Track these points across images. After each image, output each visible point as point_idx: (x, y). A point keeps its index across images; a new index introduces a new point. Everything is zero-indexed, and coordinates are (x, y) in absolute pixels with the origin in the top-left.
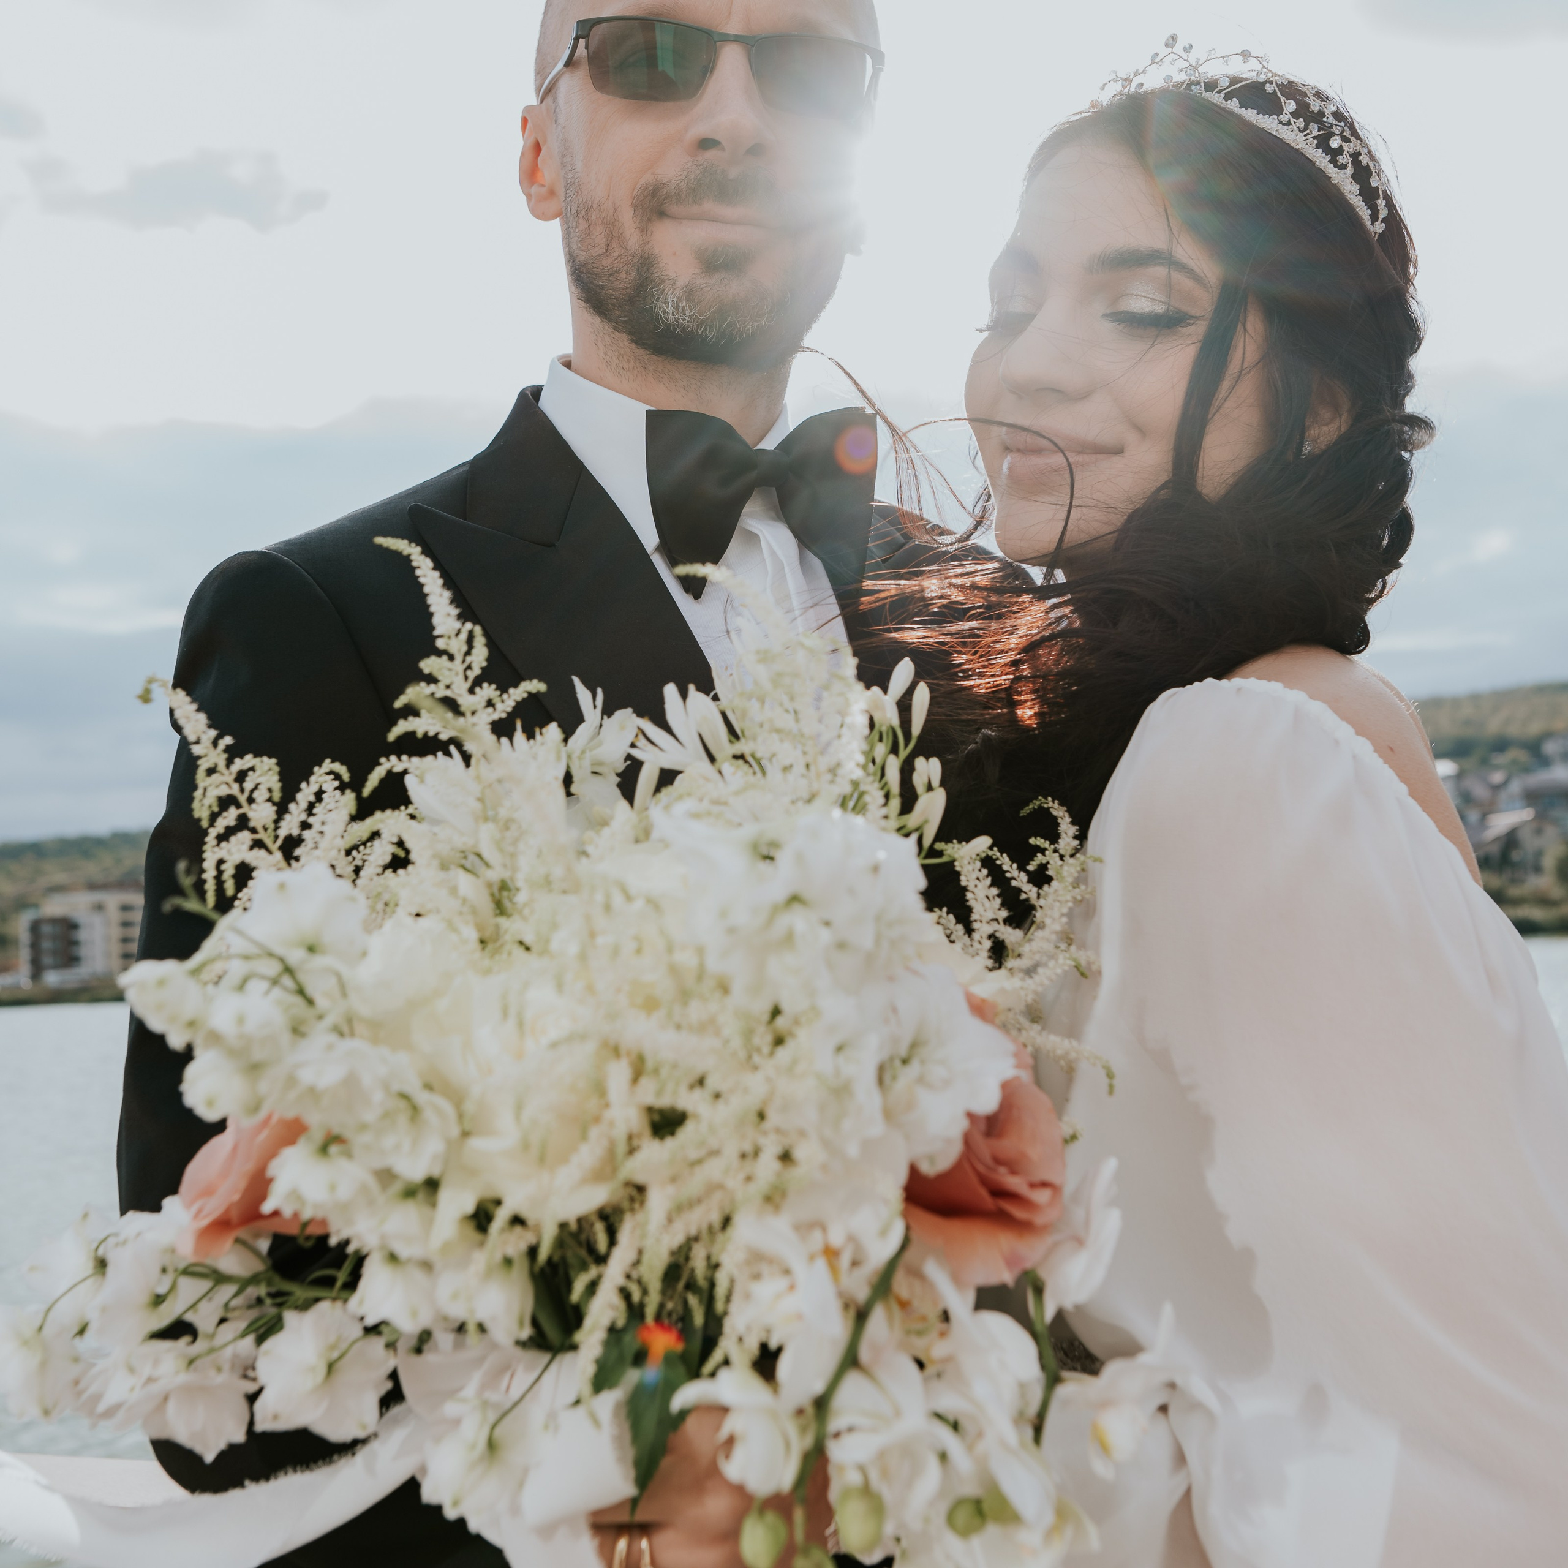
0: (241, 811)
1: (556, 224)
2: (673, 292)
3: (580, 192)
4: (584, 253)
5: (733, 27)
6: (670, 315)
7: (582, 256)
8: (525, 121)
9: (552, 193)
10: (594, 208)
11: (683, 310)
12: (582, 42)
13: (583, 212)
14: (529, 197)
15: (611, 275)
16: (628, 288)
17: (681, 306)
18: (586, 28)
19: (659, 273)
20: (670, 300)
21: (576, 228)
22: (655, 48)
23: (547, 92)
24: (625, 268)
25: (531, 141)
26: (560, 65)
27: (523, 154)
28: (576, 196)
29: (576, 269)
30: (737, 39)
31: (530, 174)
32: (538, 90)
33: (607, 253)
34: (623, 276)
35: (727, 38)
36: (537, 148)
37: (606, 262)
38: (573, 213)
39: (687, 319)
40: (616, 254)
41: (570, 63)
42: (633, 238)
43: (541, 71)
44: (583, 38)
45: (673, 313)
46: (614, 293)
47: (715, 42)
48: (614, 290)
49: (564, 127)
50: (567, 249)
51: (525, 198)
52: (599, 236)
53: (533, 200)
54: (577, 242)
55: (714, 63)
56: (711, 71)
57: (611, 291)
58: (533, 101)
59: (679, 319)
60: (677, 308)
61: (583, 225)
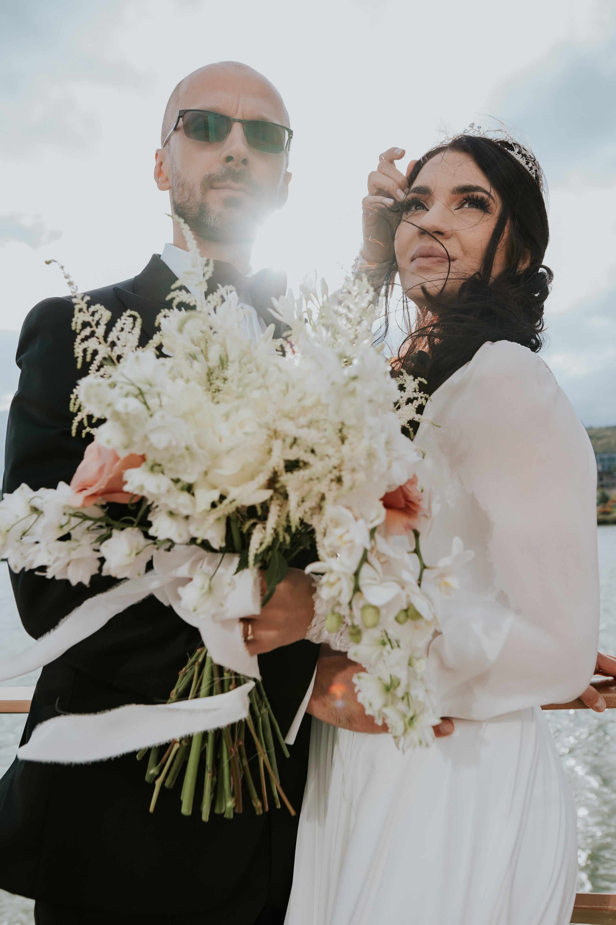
0: (92, 329)
1: (168, 192)
2: (213, 215)
3: (179, 177)
4: (180, 200)
5: (238, 117)
6: (212, 224)
7: (179, 201)
8: (157, 155)
9: (167, 179)
10: (186, 184)
11: (217, 221)
12: (181, 119)
13: (181, 185)
14: (158, 182)
15: (189, 209)
16: (195, 214)
17: (216, 220)
18: (182, 114)
19: (208, 209)
20: (212, 218)
21: (178, 191)
22: (208, 123)
23: (166, 143)
24: (194, 207)
25: (159, 162)
26: (172, 130)
27: (156, 167)
28: (178, 179)
29: (176, 207)
30: (240, 121)
31: (159, 173)
32: (162, 142)
33: (189, 200)
34: (194, 210)
35: (235, 121)
36: (161, 164)
37: (188, 204)
38: (176, 185)
39: (218, 225)
40: (191, 201)
41: (176, 129)
42: (198, 196)
43: (164, 134)
44: (181, 117)
45: (213, 223)
46: (190, 216)
47: (231, 122)
48: (191, 215)
49: (173, 154)
50: (172, 199)
51: (156, 183)
52: (186, 194)
53: (159, 183)
54: (178, 196)
55: (230, 130)
56: (229, 132)
57: (189, 215)
58: (160, 147)
59: (215, 225)
60: (215, 221)
61: (180, 190)
